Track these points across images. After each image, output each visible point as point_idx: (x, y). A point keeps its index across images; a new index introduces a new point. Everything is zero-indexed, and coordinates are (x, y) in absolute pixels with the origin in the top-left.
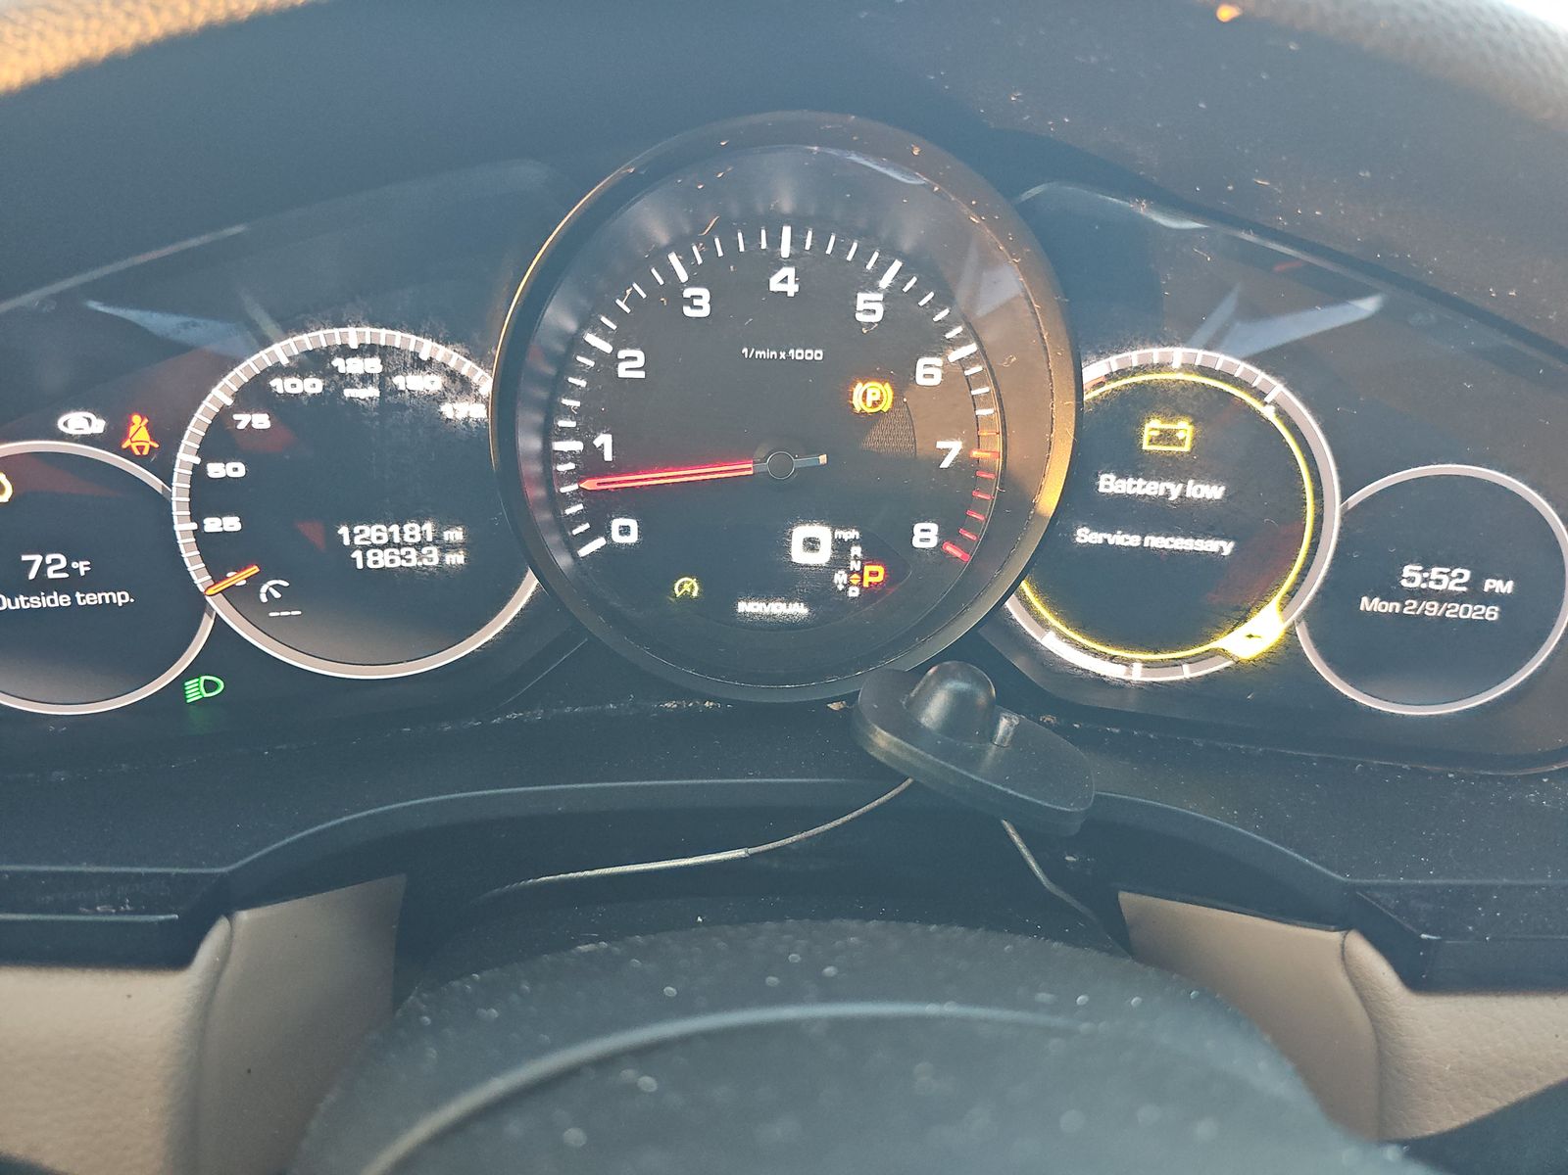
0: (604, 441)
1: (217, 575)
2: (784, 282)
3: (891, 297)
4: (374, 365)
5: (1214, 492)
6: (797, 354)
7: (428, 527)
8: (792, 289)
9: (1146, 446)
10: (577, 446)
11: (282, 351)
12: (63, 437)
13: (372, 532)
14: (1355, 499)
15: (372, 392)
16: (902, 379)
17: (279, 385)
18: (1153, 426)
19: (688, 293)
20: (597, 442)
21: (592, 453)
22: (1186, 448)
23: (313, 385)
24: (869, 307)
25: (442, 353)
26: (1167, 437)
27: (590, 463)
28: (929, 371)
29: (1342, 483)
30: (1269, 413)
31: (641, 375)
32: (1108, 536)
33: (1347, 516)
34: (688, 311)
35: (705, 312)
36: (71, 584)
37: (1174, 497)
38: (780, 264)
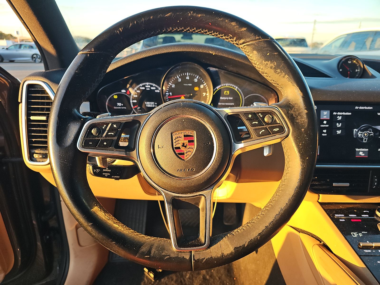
0: (171, 93)
1: (134, 106)
2: (188, 78)
3: (198, 79)
4: (149, 86)
5: (232, 98)
6: (189, 85)
7: (154, 103)
8: (188, 79)
9: (225, 94)
10: (168, 94)
11: (141, 85)
12: (122, 92)
13: (148, 103)
14: (245, 98)
15: (149, 89)
16: (199, 87)
17: (141, 88)
18: (225, 92)
19: (179, 79)
20: (170, 94)
21: (170, 95)
22: (228, 94)
23: (144, 88)
24: (196, 80)
25: (156, 85)
26: (227, 93)
27: (169, 95)
28: (202, 86)
29: (244, 96)
30: (236, 90)
31: (174, 87)
32: (221, 104)
33: (245, 100)
34: (179, 81)
35: (180, 81)
36: (121, 106)
37: (228, 99)
38: (187, 76)
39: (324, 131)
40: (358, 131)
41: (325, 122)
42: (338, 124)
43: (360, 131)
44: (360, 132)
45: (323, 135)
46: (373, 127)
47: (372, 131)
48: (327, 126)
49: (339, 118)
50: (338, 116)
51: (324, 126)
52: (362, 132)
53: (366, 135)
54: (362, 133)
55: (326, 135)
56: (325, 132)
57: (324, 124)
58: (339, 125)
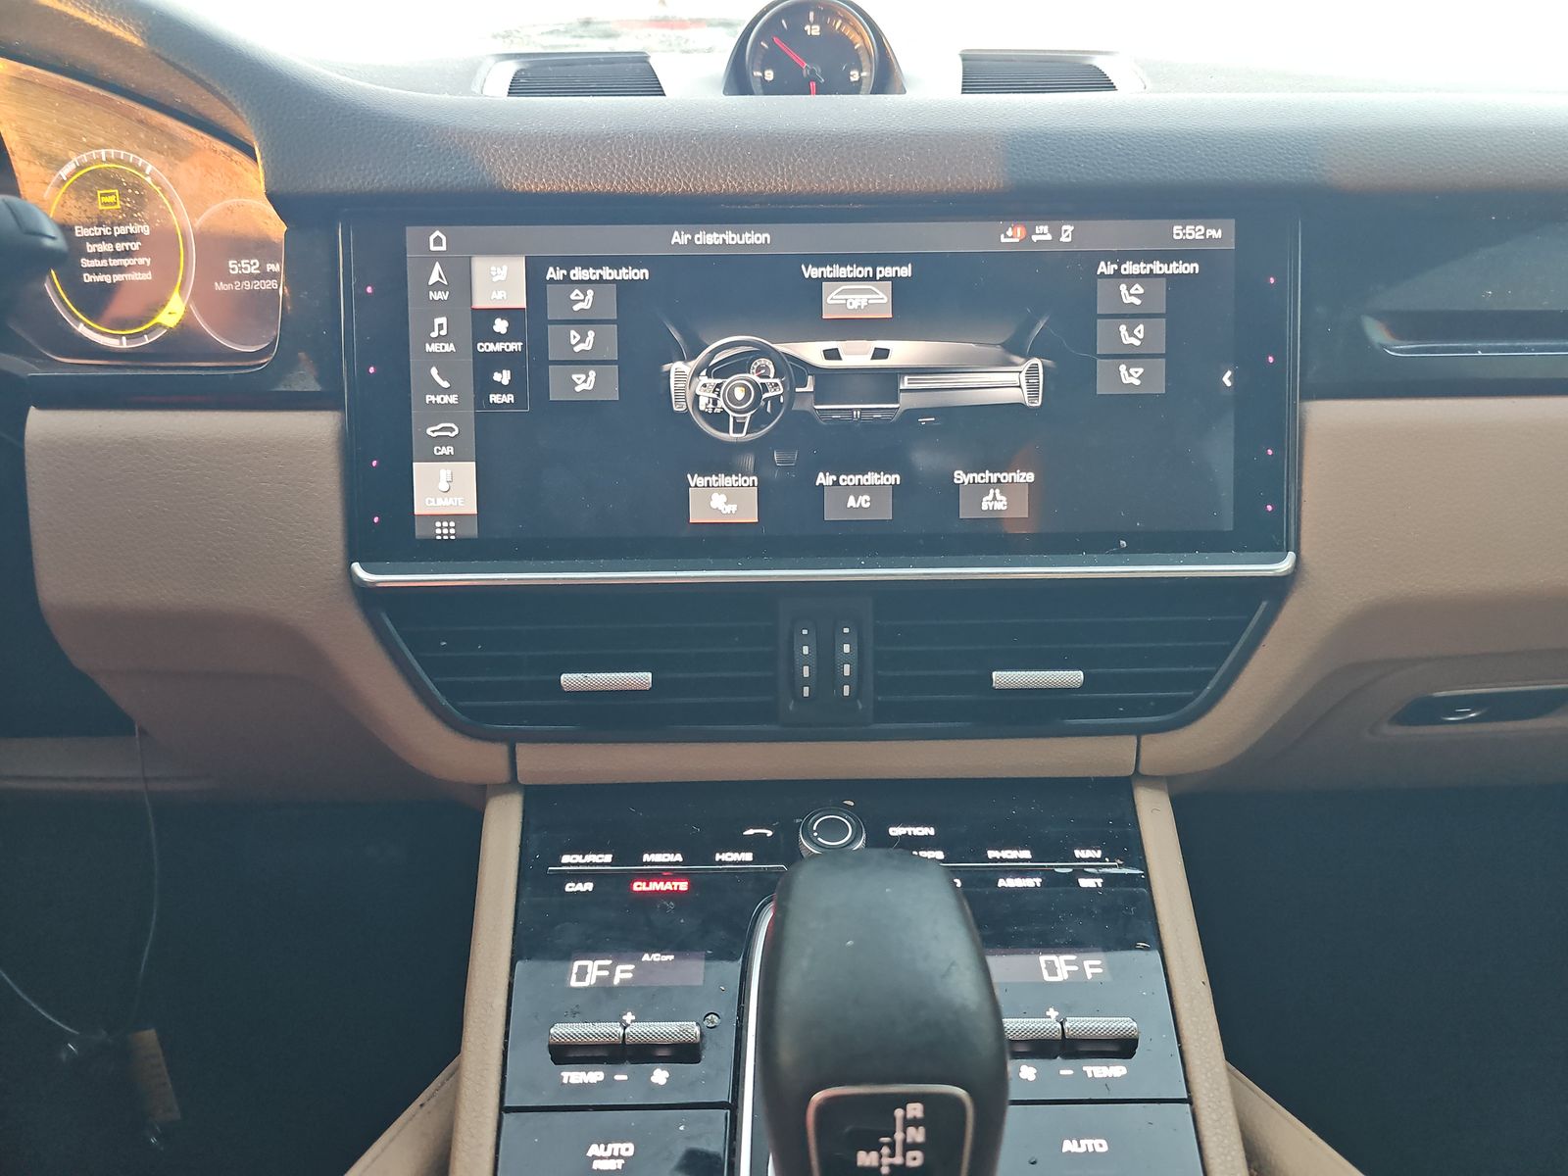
30: (149, 180)
39: (497, 377)
40: (697, 373)
41: (501, 326)
42: (578, 337)
43: (704, 373)
44: (704, 379)
45: (495, 398)
46: (781, 348)
47: (773, 371)
48: (514, 346)
49: (582, 297)
50: (577, 291)
51: (499, 347)
52: (719, 381)
53: (739, 394)
54: (722, 383)
55: (509, 398)
56: (505, 382)
57: (497, 338)
58: (582, 342)
